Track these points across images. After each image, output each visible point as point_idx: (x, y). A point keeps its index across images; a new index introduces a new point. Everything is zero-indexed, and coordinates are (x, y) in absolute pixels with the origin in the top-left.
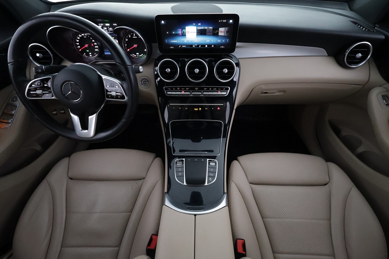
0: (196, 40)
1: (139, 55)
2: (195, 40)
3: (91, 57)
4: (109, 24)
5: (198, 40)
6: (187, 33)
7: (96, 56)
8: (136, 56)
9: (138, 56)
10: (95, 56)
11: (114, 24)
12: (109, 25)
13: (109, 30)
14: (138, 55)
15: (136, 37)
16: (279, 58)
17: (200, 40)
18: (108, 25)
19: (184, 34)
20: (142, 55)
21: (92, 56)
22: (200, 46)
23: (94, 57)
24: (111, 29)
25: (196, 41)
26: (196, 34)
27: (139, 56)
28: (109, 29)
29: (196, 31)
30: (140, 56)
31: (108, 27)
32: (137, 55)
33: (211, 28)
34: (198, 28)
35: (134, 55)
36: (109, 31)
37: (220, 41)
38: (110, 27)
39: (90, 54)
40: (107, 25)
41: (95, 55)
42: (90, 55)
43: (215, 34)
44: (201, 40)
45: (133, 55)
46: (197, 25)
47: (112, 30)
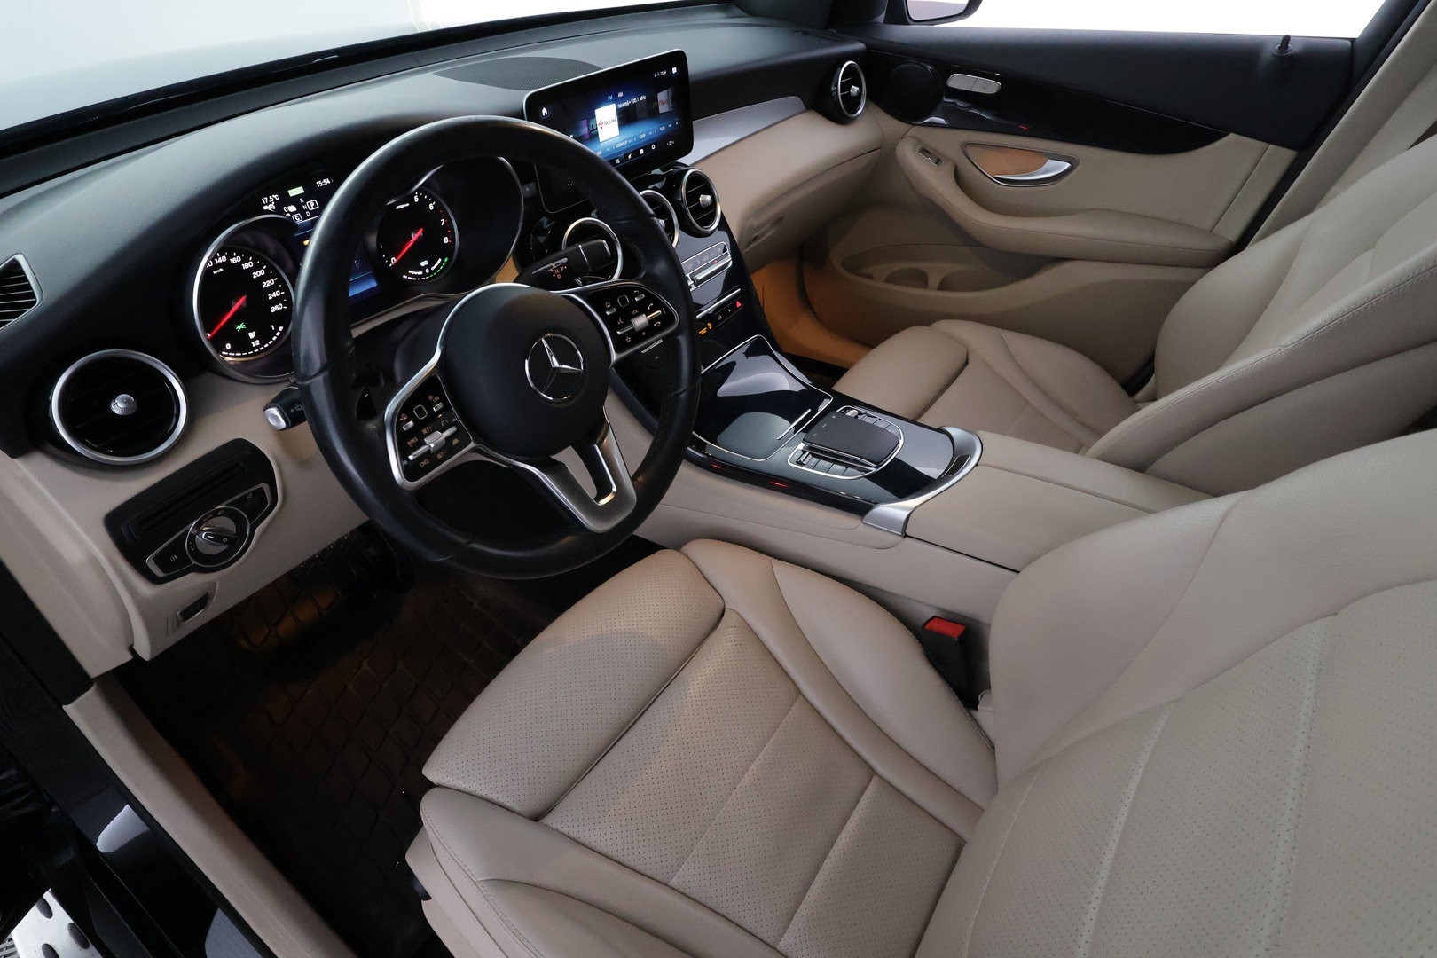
0: (620, 142)
1: (429, 266)
2: (617, 143)
3: (257, 347)
4: (301, 188)
5: (623, 141)
6: (599, 127)
7: (278, 334)
8: (421, 273)
9: (427, 271)
10: (275, 338)
11: (320, 184)
12: (303, 191)
13: (308, 210)
14: (426, 267)
15: (408, 205)
16: (726, 150)
17: (627, 140)
18: (299, 190)
19: (594, 132)
20: (440, 260)
21: (262, 344)
22: (630, 157)
23: (271, 342)
24: (312, 205)
25: (622, 144)
26: (616, 124)
27: (430, 270)
28: (305, 207)
29: (615, 116)
30: (433, 268)
31: (302, 200)
32: (423, 269)
33: (642, 98)
34: (620, 106)
35: (413, 273)
36: (308, 214)
37: (663, 128)
38: (306, 197)
39: (252, 335)
40: (293, 192)
41: (274, 334)
42: (254, 340)
43: (651, 112)
44: (630, 138)
45: (411, 275)
46: (616, 100)
47: (315, 206)
